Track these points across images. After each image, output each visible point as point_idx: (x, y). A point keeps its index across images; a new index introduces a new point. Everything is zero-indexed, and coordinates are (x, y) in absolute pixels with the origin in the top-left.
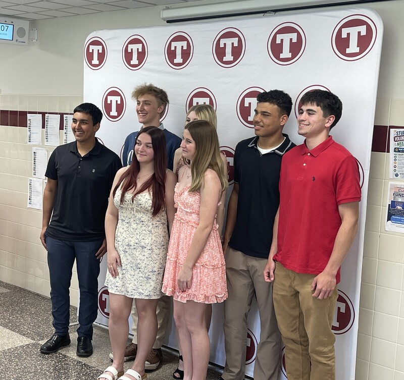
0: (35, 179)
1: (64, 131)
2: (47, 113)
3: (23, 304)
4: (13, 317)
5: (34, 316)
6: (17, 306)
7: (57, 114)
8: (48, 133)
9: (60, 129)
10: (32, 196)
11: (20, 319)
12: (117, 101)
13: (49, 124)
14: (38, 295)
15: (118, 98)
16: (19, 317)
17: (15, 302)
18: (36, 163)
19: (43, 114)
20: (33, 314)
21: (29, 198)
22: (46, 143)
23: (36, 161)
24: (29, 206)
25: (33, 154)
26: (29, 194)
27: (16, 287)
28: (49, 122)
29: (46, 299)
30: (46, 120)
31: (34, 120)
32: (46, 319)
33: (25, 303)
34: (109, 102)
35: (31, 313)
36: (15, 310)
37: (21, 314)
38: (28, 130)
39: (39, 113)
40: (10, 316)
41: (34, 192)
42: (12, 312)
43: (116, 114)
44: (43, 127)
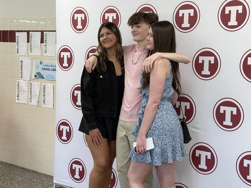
0: (22, 81)
1: (44, 44)
2: (31, 31)
3: (12, 175)
4: (4, 184)
5: (21, 183)
6: (7, 177)
7: (38, 31)
8: (32, 46)
9: (41, 43)
10: (19, 94)
11: (9, 185)
12: (81, 18)
13: (32, 40)
14: (24, 169)
15: (83, 15)
16: (10, 184)
17: (6, 174)
18: (23, 69)
19: (28, 32)
20: (20, 182)
21: (17, 95)
22: (30, 54)
23: (23, 67)
24: (17, 101)
25: (20, 62)
26: (17, 92)
27: (6, 164)
28: (32, 38)
29: (30, 171)
30: (30, 36)
31: (21, 37)
32: (30, 185)
33: (14, 174)
34: (75, 19)
35: (18, 181)
36: (6, 179)
37: (11, 182)
38: (16, 44)
39: (25, 31)
40: (2, 184)
41: (21, 90)
42: (4, 181)
43: (81, 27)
44: (28, 42)
